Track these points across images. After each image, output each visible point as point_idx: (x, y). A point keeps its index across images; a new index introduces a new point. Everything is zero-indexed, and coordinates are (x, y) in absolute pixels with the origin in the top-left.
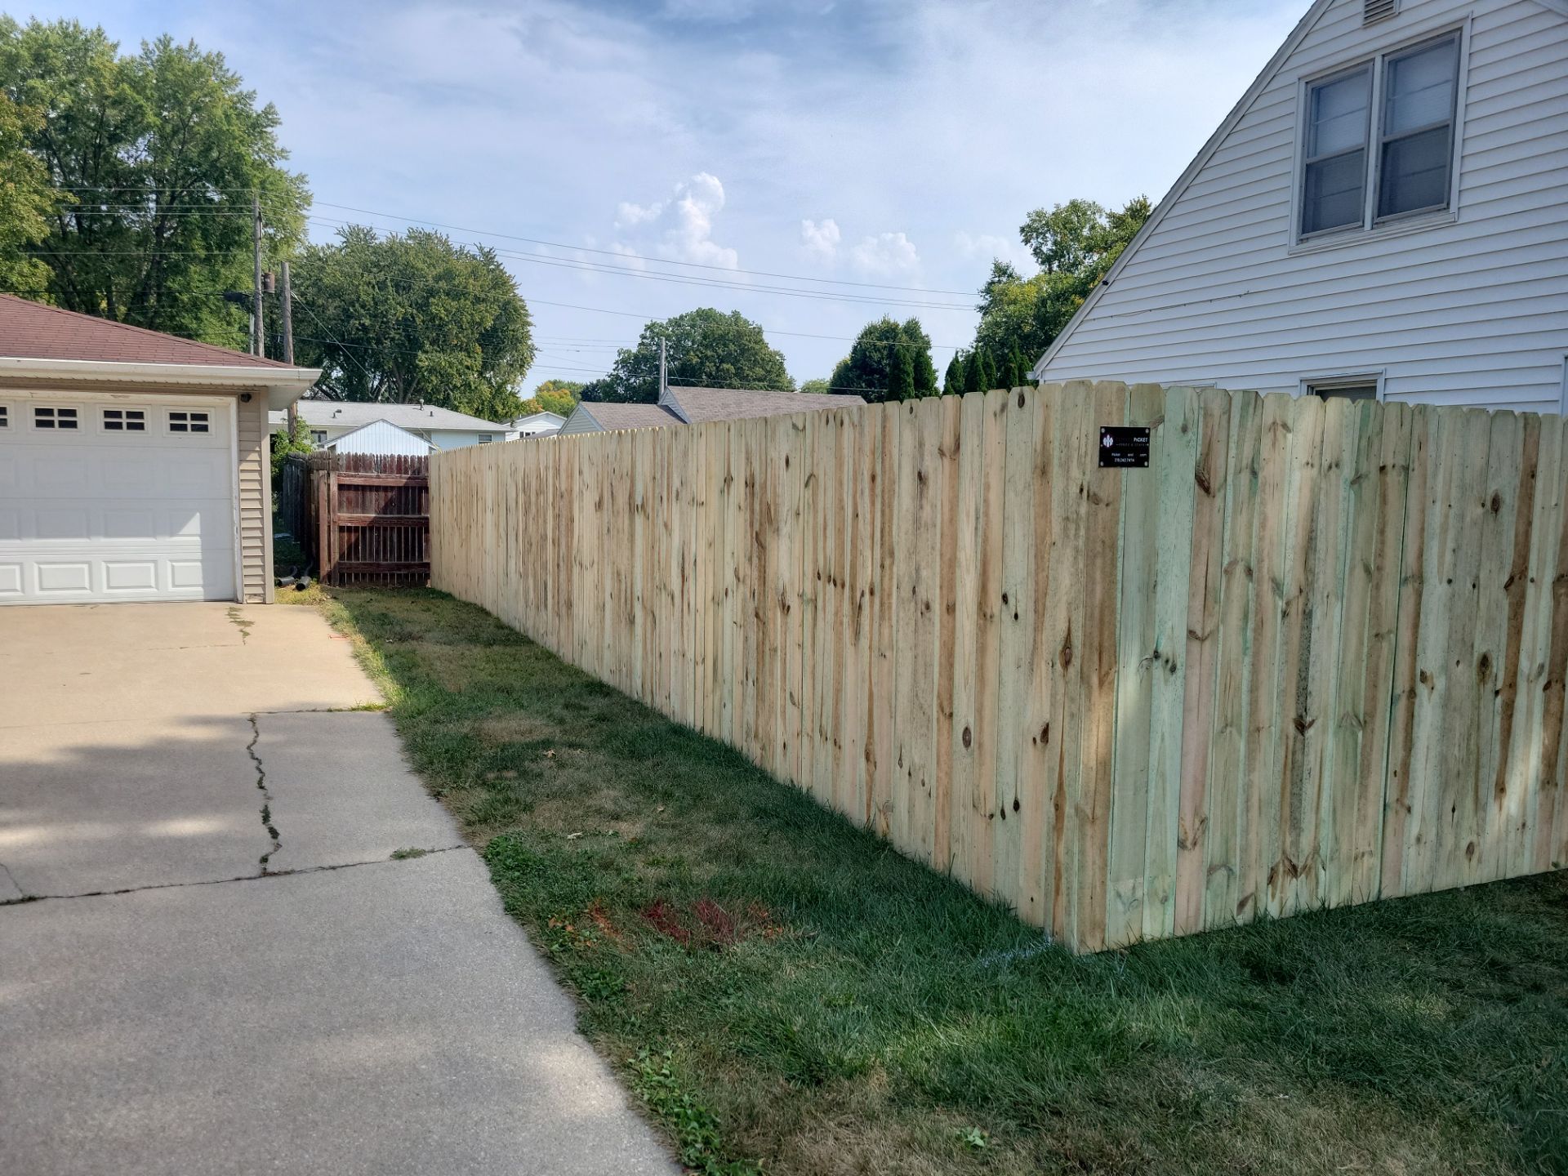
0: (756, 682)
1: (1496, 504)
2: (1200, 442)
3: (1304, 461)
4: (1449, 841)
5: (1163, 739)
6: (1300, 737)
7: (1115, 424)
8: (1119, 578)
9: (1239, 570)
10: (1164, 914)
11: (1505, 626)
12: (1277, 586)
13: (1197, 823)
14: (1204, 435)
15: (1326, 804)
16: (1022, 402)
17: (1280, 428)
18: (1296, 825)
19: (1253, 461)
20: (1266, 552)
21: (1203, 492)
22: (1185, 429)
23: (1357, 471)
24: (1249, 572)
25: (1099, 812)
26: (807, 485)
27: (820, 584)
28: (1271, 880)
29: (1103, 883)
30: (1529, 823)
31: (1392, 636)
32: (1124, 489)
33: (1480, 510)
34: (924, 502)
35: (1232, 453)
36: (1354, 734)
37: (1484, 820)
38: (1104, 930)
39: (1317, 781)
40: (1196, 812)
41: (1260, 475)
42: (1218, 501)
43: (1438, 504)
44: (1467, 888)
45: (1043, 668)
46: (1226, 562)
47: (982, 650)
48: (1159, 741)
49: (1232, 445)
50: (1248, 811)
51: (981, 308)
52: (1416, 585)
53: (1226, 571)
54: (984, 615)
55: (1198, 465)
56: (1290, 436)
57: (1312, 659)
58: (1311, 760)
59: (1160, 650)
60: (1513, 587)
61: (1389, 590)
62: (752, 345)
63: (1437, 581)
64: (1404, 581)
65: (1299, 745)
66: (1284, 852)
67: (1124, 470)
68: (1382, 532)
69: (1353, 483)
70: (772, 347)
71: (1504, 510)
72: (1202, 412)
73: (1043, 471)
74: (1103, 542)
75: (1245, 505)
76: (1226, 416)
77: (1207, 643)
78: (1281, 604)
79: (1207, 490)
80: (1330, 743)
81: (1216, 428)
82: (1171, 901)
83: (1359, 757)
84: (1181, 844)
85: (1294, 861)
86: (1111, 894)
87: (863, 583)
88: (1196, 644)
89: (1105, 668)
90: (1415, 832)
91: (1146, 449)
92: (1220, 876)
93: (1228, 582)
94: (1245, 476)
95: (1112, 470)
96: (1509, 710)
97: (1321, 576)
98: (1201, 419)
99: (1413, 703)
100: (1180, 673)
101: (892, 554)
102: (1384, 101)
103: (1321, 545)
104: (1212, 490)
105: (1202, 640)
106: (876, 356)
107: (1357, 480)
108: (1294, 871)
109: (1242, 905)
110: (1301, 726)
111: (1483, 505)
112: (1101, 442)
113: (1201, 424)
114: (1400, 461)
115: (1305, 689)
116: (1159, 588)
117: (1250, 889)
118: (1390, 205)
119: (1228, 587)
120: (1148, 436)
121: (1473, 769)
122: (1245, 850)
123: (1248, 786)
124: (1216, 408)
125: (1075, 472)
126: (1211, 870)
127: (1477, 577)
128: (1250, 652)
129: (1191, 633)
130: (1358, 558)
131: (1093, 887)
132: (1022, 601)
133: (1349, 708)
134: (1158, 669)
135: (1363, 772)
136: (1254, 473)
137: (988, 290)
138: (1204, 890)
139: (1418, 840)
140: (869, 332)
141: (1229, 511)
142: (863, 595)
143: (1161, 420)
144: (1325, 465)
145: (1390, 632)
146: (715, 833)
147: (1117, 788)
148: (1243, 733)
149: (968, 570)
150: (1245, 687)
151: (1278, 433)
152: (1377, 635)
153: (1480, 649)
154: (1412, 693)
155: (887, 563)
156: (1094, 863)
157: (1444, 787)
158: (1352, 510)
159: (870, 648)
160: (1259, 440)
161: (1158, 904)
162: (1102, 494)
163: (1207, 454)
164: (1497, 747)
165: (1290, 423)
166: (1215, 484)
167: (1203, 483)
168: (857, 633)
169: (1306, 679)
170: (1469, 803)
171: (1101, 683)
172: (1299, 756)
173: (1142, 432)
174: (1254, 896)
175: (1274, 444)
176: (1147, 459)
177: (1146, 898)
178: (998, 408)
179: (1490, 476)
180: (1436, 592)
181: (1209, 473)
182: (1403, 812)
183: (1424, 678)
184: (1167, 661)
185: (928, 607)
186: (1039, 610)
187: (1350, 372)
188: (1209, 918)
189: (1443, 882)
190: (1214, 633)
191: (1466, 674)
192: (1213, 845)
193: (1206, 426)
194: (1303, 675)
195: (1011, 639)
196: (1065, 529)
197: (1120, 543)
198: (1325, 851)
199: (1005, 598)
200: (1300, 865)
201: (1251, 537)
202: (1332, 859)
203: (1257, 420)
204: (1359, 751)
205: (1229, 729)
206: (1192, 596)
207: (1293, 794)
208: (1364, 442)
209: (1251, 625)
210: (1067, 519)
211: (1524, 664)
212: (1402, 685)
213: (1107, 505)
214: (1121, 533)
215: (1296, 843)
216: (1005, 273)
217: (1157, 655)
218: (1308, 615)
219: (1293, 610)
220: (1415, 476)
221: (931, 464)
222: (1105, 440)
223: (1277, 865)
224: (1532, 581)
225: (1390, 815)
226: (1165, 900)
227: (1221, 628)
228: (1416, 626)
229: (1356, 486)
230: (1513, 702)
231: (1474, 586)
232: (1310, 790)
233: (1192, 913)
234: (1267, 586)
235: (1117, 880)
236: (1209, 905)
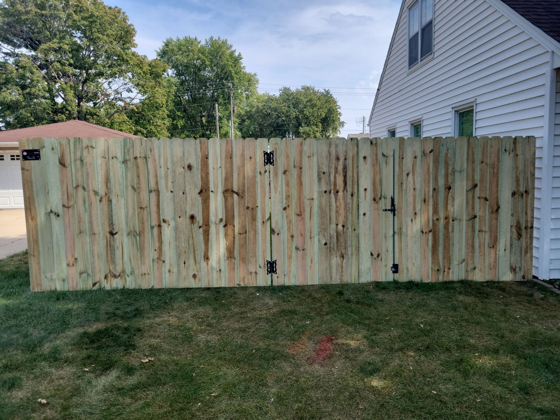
1: (190, 167)
2: (59, 153)
3: (102, 157)
4: (184, 272)
5: (57, 235)
6: (112, 237)
9: (80, 188)
10: (64, 284)
11: (200, 206)
12: (96, 193)
13: (73, 259)
14: (61, 151)
15: (126, 257)
18: (114, 263)
19: (81, 157)
20: (90, 183)
21: (63, 167)
23: (124, 159)
24: (84, 188)
28: (106, 277)
30: (223, 270)
31: (148, 208)
33: (182, 169)
35: (72, 155)
36: (136, 237)
37: (200, 267)
39: (121, 250)
40: (73, 256)
41: (84, 161)
42: (69, 169)
43: (163, 168)
44: (195, 288)
46: (74, 186)
50: (93, 257)
52: (156, 193)
55: (59, 159)
56: (94, 150)
58: (118, 244)
60: (202, 193)
61: (144, 194)
63: (166, 192)
64: (150, 192)
66: (110, 270)
68: (139, 176)
69: (123, 162)
71: (194, 170)
75: (80, 170)
77: (70, 209)
78: (98, 198)
81: (65, 148)
82: (66, 280)
84: (68, 265)
85: (115, 273)
88: (66, 209)
90: (167, 269)
92: (84, 275)
94: (78, 161)
97: (114, 190)
99: (161, 229)
100: (61, 217)
104: (66, 166)
108: (115, 276)
109: (94, 284)
110: (112, 234)
114: (143, 156)
116: (50, 193)
117: (97, 280)
119: (76, 193)
121: (192, 250)
122: (93, 269)
123: (92, 250)
124: (64, 143)
126: (81, 273)
127: (185, 191)
128: (88, 212)
129: (64, 206)
130: (129, 184)
133: (132, 229)
134: (53, 216)
135: (141, 249)
138: (79, 279)
139: (169, 271)
141: (74, 172)
144: (111, 157)
148: (88, 235)
150: (87, 222)
151: (89, 149)
152: (141, 208)
153: (189, 213)
154: (160, 226)
157: (179, 255)
158: (124, 170)
160: (82, 151)
161: (61, 281)
163: (63, 156)
164: (203, 244)
165: (94, 146)
167: (62, 164)
170: (192, 262)
172: (112, 243)
174: (99, 282)
175: (88, 152)
180: (166, 197)
181: (64, 161)
182: (161, 262)
183: (164, 221)
184: (56, 213)
188: (82, 287)
189: (184, 286)
190: (72, 206)
192: (80, 266)
193: (61, 148)
194: (111, 219)
198: (128, 271)
201: (83, 179)
202: (131, 274)
203: (81, 145)
204: (138, 242)
205: (82, 233)
206: (62, 195)
208: (126, 150)
211: (212, 219)
212: (155, 222)
215: (115, 268)
217: (51, 211)
219: (104, 200)
220: (150, 160)
223: (108, 274)
224: (212, 191)
225: (156, 263)
227: (75, 204)
228: (158, 205)
230: (208, 230)
231: (183, 193)
232: (118, 253)
233: (75, 285)
234: (92, 193)
236: (81, 283)
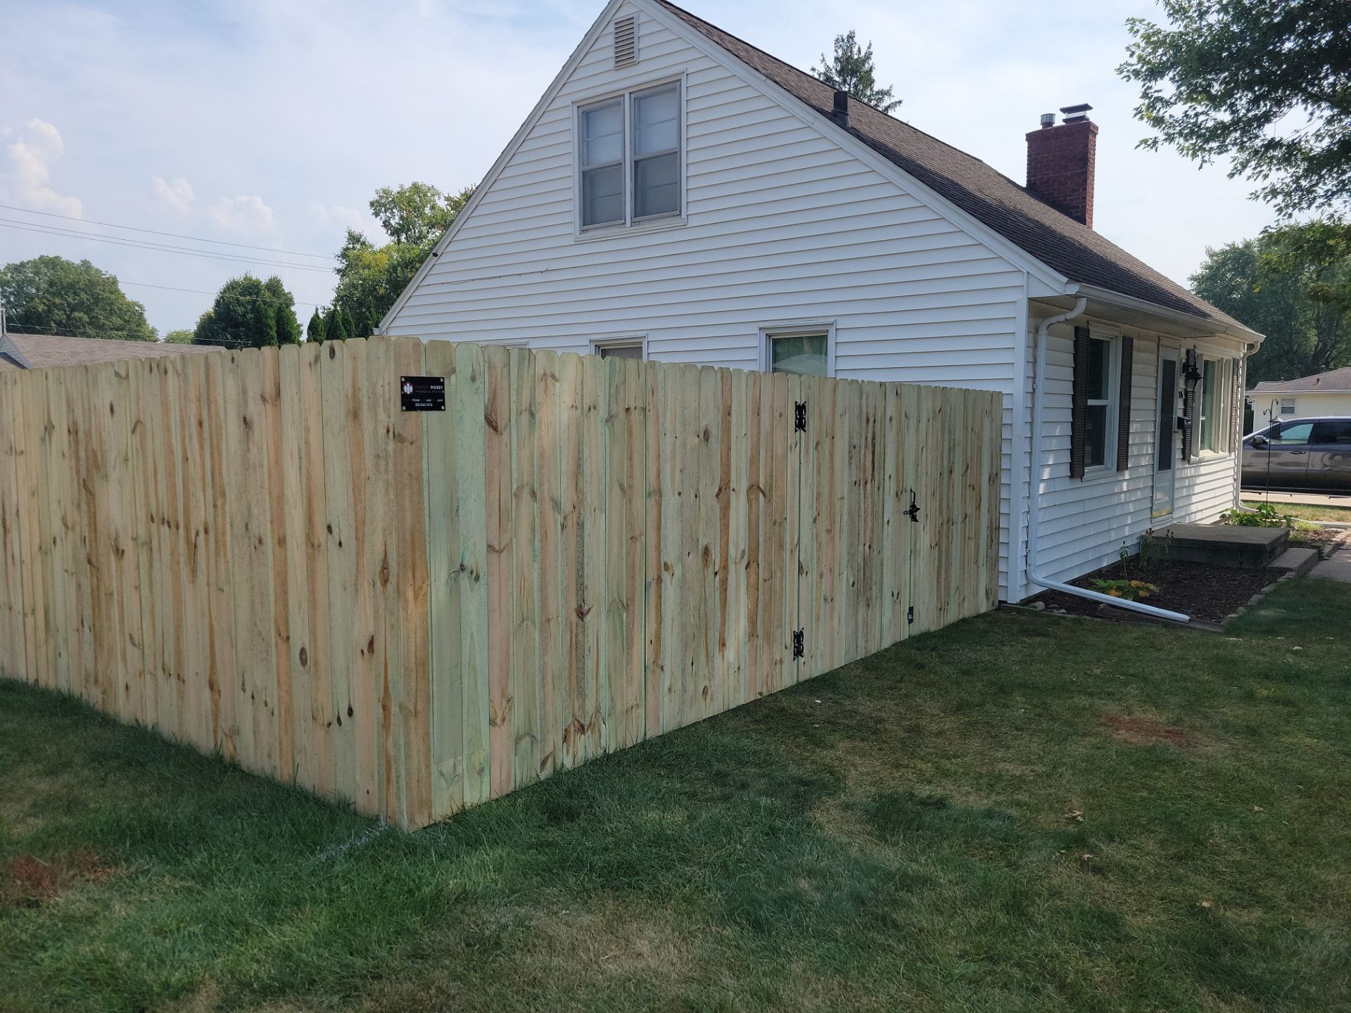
0: (93, 628)
1: (707, 435)
2: (487, 390)
3: (570, 405)
4: (690, 688)
5: (472, 637)
6: (581, 622)
7: (414, 374)
8: (426, 505)
9: (526, 494)
10: (482, 782)
11: (718, 525)
12: (556, 505)
13: (504, 702)
14: (490, 383)
15: (602, 672)
16: (332, 353)
17: (550, 378)
18: (582, 693)
19: (530, 405)
20: (545, 478)
21: (492, 431)
22: (473, 379)
23: (609, 412)
24: (533, 494)
25: (420, 706)
26: (134, 431)
27: (154, 526)
28: (565, 739)
29: (428, 767)
30: (742, 667)
31: (643, 538)
32: (425, 429)
33: (696, 440)
34: (251, 445)
35: (513, 398)
36: (620, 616)
37: (713, 669)
38: (430, 807)
39: (595, 656)
40: (503, 694)
41: (537, 416)
42: (505, 437)
43: (668, 436)
44: (704, 720)
45: (366, 588)
46: (515, 487)
47: (311, 576)
48: (469, 639)
49: (513, 392)
50: (544, 687)
51: (339, 271)
52: (657, 497)
53: (515, 495)
54: (312, 545)
55: (486, 408)
56: (557, 384)
57: (586, 560)
58: (590, 640)
59: (465, 563)
60: (721, 496)
61: (638, 502)
62: (106, 294)
63: (671, 494)
64: (649, 495)
65: (580, 630)
66: (574, 715)
67: (424, 413)
68: (631, 458)
69: (607, 421)
70: (130, 297)
71: (712, 439)
72: (487, 365)
73: (355, 414)
74: (410, 475)
75: (527, 440)
76: (507, 368)
77: (504, 555)
78: (560, 519)
79: (495, 429)
80: (604, 626)
81: (499, 377)
82: (487, 770)
83: (625, 633)
84: (492, 722)
85: (582, 721)
86: (435, 774)
87: (197, 524)
88: (494, 556)
89: (419, 583)
90: (667, 685)
91: (443, 396)
92: (526, 742)
93: (517, 503)
94: (525, 418)
95: (413, 413)
96: (724, 583)
97: (588, 494)
98: (486, 370)
99: (661, 588)
100: (482, 580)
101: (223, 494)
102: (633, 129)
103: (586, 471)
104: (499, 429)
105: (500, 552)
106: (240, 310)
107: (610, 419)
108: (582, 729)
109: (544, 763)
110: (581, 614)
111: (698, 436)
112: (402, 389)
113: (486, 375)
114: (640, 405)
115: (583, 584)
116: (461, 511)
117: (549, 749)
118: (642, 210)
119: (517, 507)
120: (443, 384)
121: (704, 631)
122: (544, 718)
123: (543, 667)
124: (498, 359)
125: (382, 416)
126: (518, 739)
127: (698, 489)
128: (538, 559)
129: (490, 548)
130: (615, 479)
131: (419, 770)
132: (345, 530)
133: (615, 596)
134: (465, 580)
135: (628, 643)
136: (532, 415)
137: (344, 255)
138: (513, 757)
139: (670, 690)
140: (232, 287)
141: (514, 446)
142: (197, 534)
143: (454, 371)
144: (586, 408)
145: (641, 535)
146: (44, 786)
147: (435, 683)
148: (537, 624)
149: (295, 507)
150: (536, 588)
151: (548, 382)
152: (632, 538)
153: (703, 542)
154: (659, 580)
155: (219, 503)
156: (419, 751)
157: (685, 646)
158: (608, 442)
159: (208, 584)
160: (534, 389)
161: (476, 775)
162: (405, 434)
163: (494, 399)
164: (719, 614)
165: (557, 375)
166: (501, 424)
167: (491, 423)
168: (194, 571)
169: (582, 576)
170: (703, 659)
171: (416, 596)
172: (580, 638)
173: (437, 381)
174: (553, 755)
175: (546, 392)
176: (443, 403)
177: (465, 773)
178: (313, 359)
179: (701, 415)
180: (671, 502)
181: (496, 416)
182: (659, 670)
183: (667, 567)
184: (472, 572)
185: (260, 541)
186: (360, 539)
187: (624, 335)
188: (518, 779)
189: (690, 719)
190: (508, 546)
191: (694, 561)
192: (518, 720)
193: (491, 375)
194: (580, 573)
195: (337, 565)
196: (377, 465)
197: (425, 475)
198: (604, 709)
199: (329, 528)
200: (586, 724)
201: (533, 466)
202: (610, 715)
203: (531, 371)
204: (624, 628)
205: (525, 622)
206: (489, 516)
207: (578, 669)
208: (613, 389)
209: (537, 537)
210: (378, 456)
211: (732, 551)
212: (652, 574)
213: (411, 443)
214: (425, 467)
215: (582, 707)
216: (358, 241)
217: (462, 568)
218: (580, 525)
219: (569, 523)
220: (650, 415)
221: (255, 410)
222: (405, 387)
223: (569, 726)
224: (734, 490)
225: (649, 674)
226: (481, 771)
227: (514, 540)
228: (659, 528)
229: (610, 424)
230: (727, 579)
231: (696, 496)
232: (590, 663)
233: (504, 777)
234: (548, 506)
235: (439, 762)
236: (517, 768)
